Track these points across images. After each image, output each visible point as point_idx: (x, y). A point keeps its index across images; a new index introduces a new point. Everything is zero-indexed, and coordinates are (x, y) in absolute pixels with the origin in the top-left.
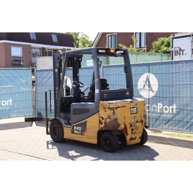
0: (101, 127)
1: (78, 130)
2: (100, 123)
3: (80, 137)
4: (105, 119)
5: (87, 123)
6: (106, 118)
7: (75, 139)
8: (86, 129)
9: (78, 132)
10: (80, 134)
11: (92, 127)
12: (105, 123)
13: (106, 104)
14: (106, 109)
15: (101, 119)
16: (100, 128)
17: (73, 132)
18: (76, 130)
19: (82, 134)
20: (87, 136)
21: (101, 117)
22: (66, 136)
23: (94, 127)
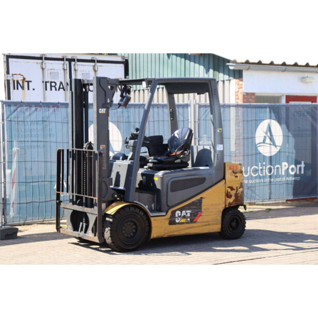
0: (229, 203)
1: (184, 217)
2: (228, 195)
3: (188, 228)
4: (235, 188)
5: (203, 201)
6: (237, 187)
7: (176, 233)
8: (201, 211)
9: (183, 220)
10: (187, 223)
11: (212, 205)
12: (236, 195)
13: (237, 167)
14: (236, 173)
15: (229, 190)
16: (227, 204)
17: (172, 222)
18: (180, 217)
19: (192, 221)
20: (203, 222)
21: (229, 187)
22: (155, 234)
23: (216, 204)
